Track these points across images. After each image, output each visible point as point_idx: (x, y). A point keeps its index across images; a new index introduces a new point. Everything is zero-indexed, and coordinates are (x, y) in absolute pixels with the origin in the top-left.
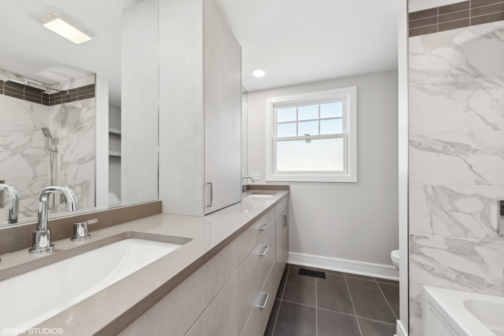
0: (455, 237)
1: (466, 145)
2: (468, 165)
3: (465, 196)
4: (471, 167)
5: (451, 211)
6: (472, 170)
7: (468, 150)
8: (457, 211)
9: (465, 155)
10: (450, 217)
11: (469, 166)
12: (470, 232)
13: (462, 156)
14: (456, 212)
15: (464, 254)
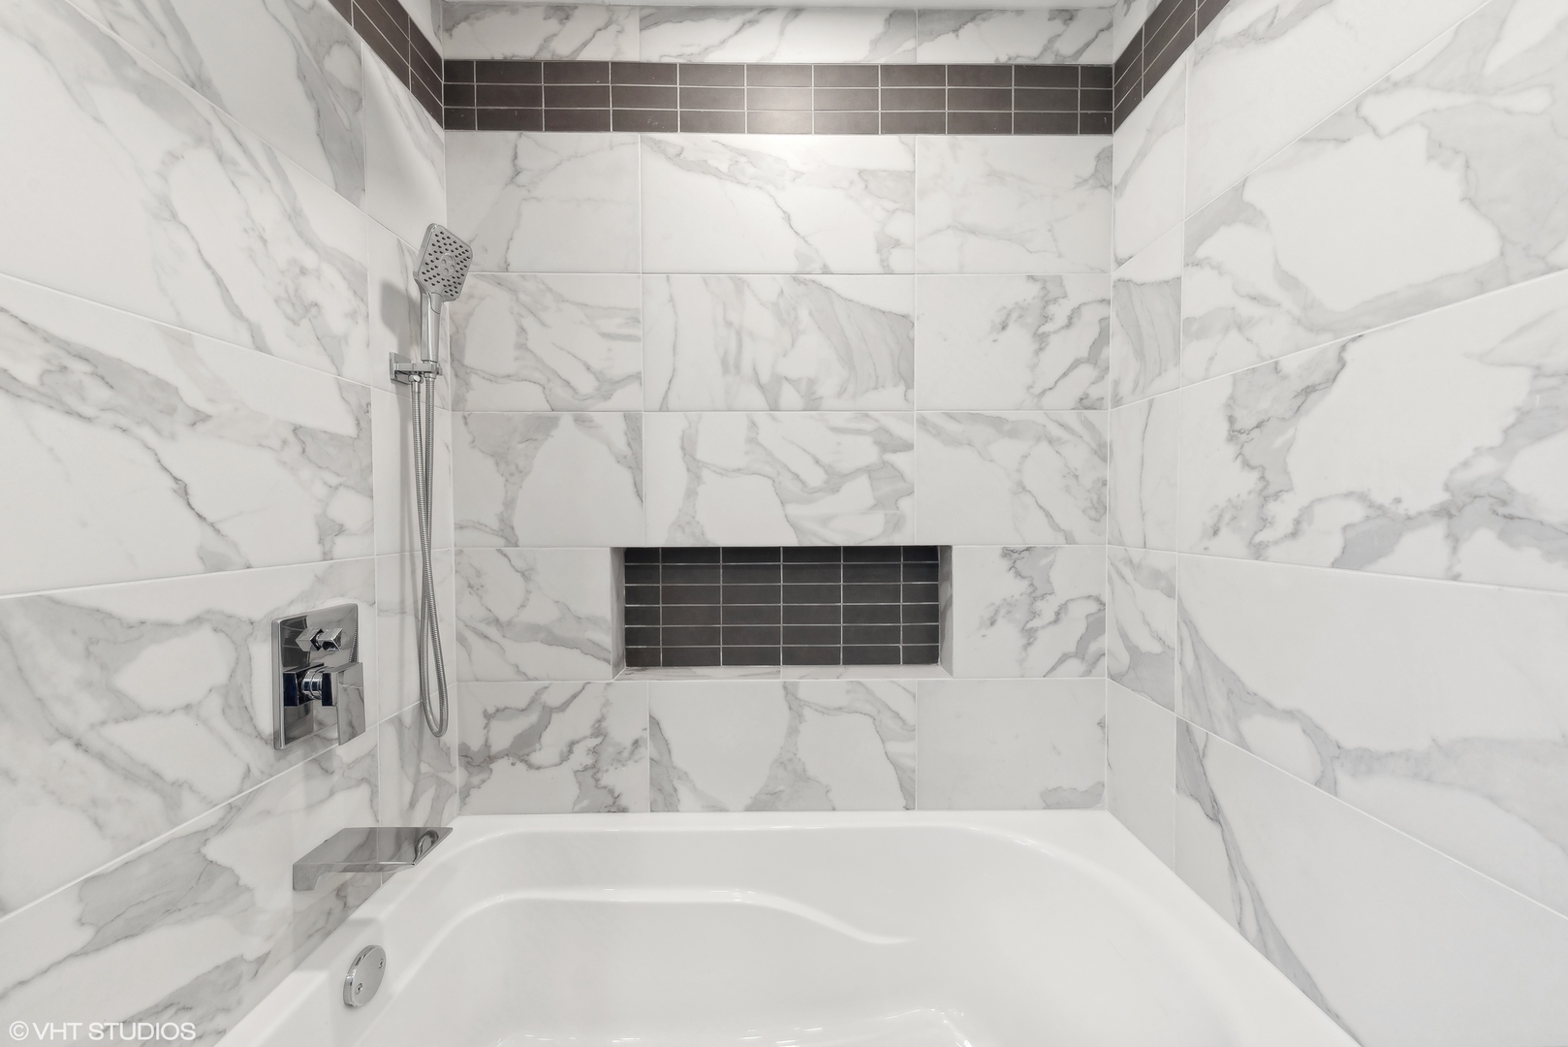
0: (130, 850)
1: (161, 384)
2: (170, 483)
3: (165, 628)
4: (183, 491)
5: (103, 723)
6: (189, 504)
7: (171, 411)
8: (129, 711)
9: (158, 432)
10: (101, 757)
11: (175, 486)
12: (191, 788)
13: (146, 433)
14: (126, 719)
15: (170, 910)
